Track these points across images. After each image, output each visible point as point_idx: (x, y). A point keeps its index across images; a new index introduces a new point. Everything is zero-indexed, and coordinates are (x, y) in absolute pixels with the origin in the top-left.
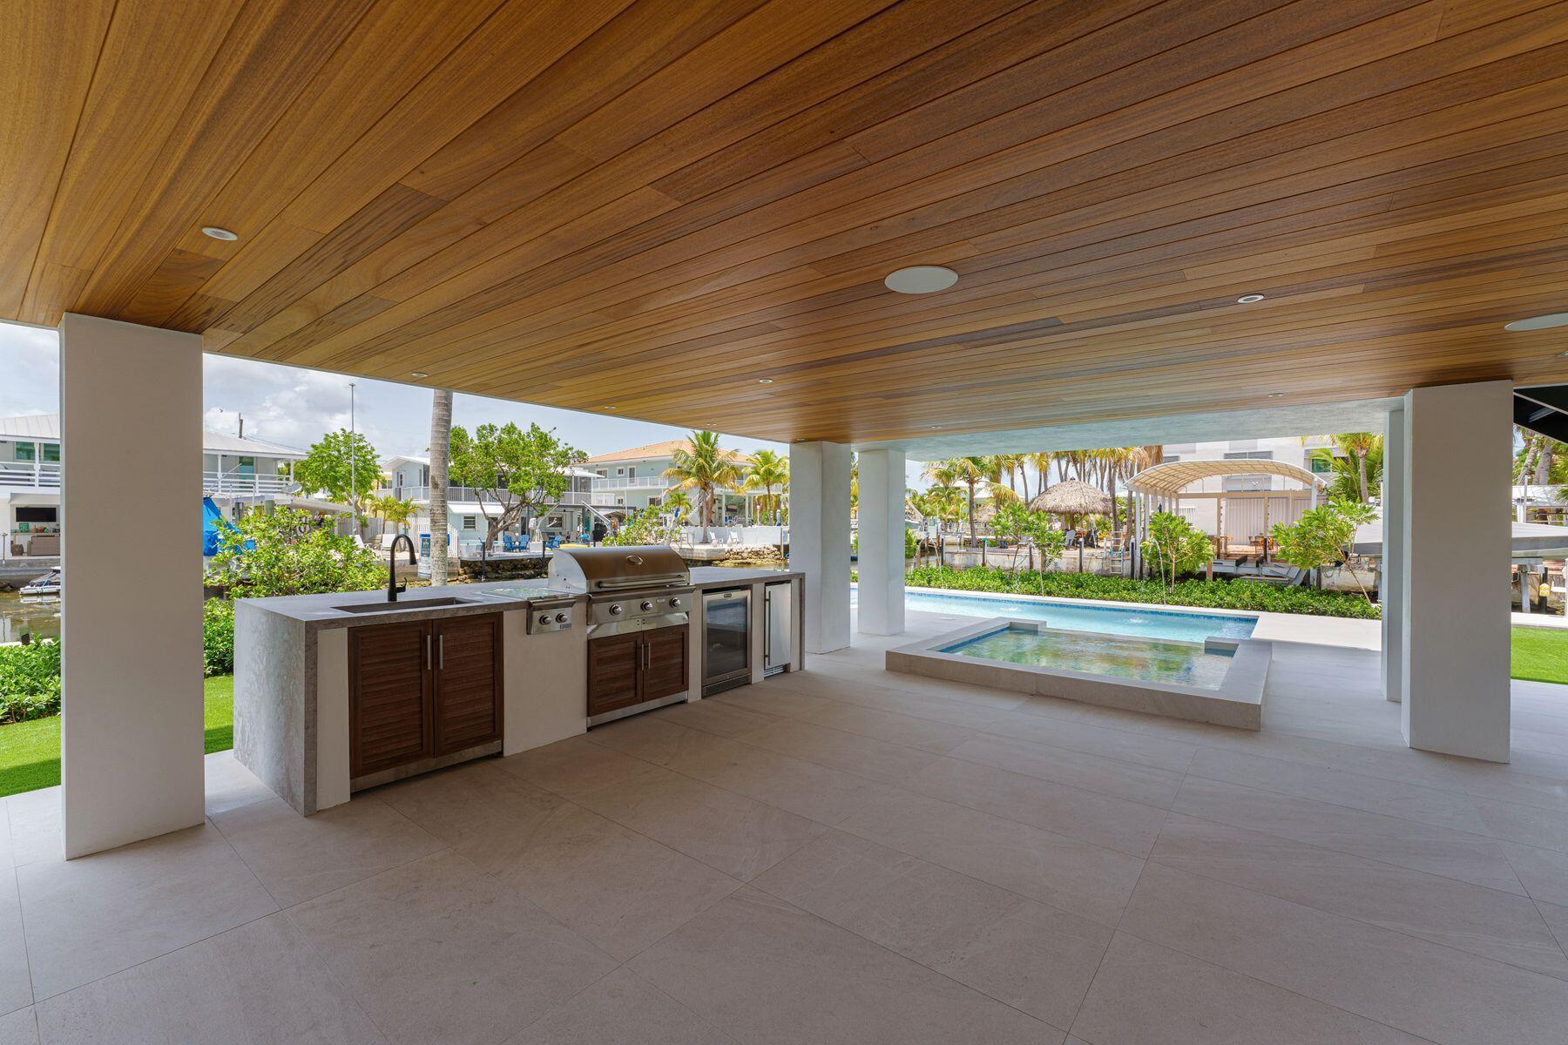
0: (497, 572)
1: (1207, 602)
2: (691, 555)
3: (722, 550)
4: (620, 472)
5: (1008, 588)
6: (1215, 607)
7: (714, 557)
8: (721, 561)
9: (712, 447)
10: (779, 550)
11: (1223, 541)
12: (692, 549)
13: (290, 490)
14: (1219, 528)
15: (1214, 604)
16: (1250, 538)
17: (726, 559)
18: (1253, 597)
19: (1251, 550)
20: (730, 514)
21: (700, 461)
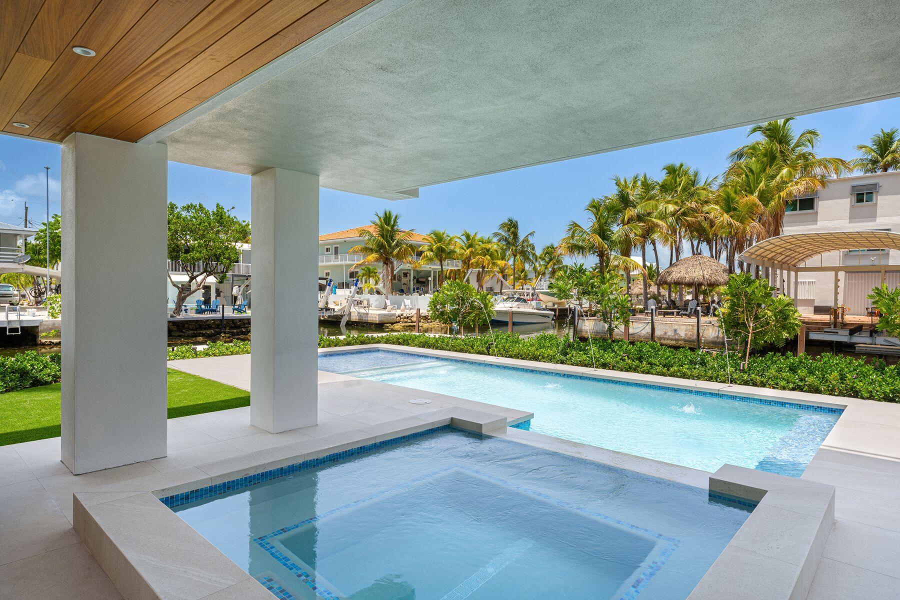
0: (181, 331)
1: (783, 383)
2: (366, 319)
3: (394, 315)
4: (328, 250)
5: (564, 358)
6: (793, 389)
7: (385, 320)
8: (392, 324)
9: (392, 227)
11: (840, 311)
12: (367, 314)
13: (20, 260)
14: (836, 300)
15: (791, 386)
16: (867, 309)
17: (397, 322)
18: (843, 378)
19: (867, 320)
20: (418, 285)
21: (382, 240)
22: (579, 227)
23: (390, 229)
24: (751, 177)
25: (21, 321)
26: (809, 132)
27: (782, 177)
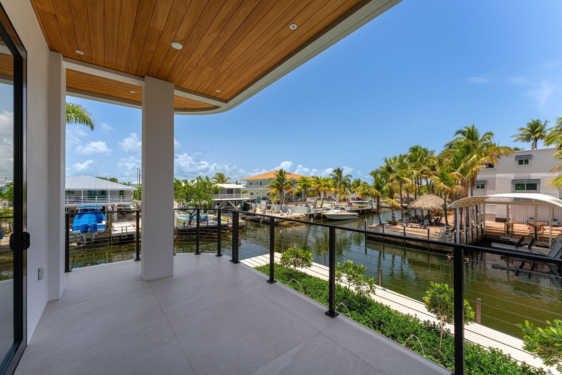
3: (283, 217)
4: (257, 183)
9: (283, 177)
10: (307, 216)
20: (297, 197)
21: (278, 182)
22: (367, 184)
23: (282, 177)
24: (456, 160)
25: (127, 232)
26: (488, 134)
27: (473, 160)
